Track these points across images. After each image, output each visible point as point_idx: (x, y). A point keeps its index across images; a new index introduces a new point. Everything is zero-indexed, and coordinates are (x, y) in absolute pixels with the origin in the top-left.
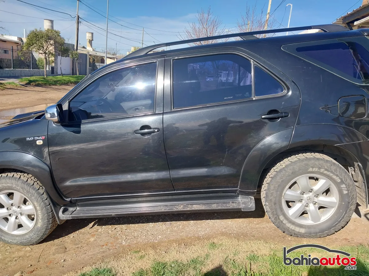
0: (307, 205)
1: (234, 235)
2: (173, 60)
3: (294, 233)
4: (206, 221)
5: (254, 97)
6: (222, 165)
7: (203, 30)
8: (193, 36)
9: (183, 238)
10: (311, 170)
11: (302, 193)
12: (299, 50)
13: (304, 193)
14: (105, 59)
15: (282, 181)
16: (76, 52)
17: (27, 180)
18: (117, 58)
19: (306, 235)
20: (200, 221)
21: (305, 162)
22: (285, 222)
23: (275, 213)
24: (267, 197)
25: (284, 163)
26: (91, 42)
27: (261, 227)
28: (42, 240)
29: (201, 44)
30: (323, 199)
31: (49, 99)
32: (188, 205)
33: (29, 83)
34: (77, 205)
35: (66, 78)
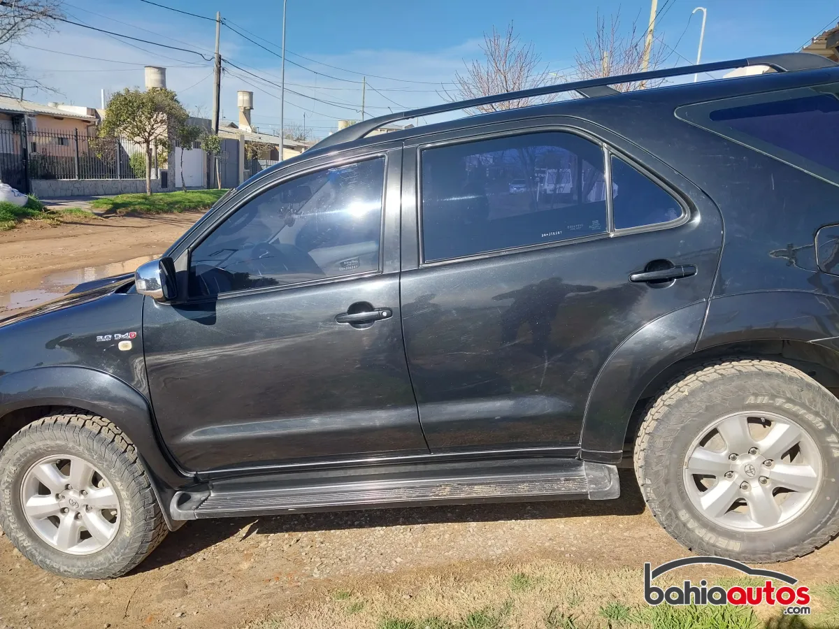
0: (744, 484)
1: (572, 555)
2: (421, 151)
3: (715, 552)
4: (506, 522)
5: (612, 231)
6: (540, 393)
7: (498, 77)
8: (474, 91)
9: (453, 562)
10: (751, 400)
11: (732, 455)
12: (716, 116)
13: (737, 455)
14: (279, 149)
15: (683, 428)
16: (215, 136)
17: (100, 432)
18: (305, 148)
19: (744, 557)
20: (493, 522)
21: (736, 383)
22: (692, 524)
23: (667, 504)
24: (647, 464)
25: (686, 385)
26: (247, 112)
27: (636, 536)
28: (133, 566)
29: (494, 110)
30: (784, 470)
31: (155, 244)
32: (464, 485)
33: (114, 209)
34: (210, 487)
35: (194, 196)
